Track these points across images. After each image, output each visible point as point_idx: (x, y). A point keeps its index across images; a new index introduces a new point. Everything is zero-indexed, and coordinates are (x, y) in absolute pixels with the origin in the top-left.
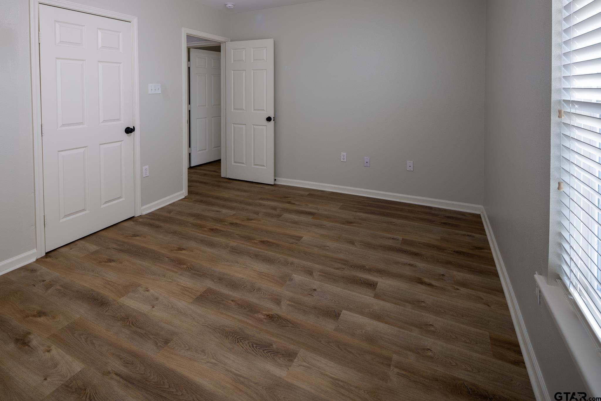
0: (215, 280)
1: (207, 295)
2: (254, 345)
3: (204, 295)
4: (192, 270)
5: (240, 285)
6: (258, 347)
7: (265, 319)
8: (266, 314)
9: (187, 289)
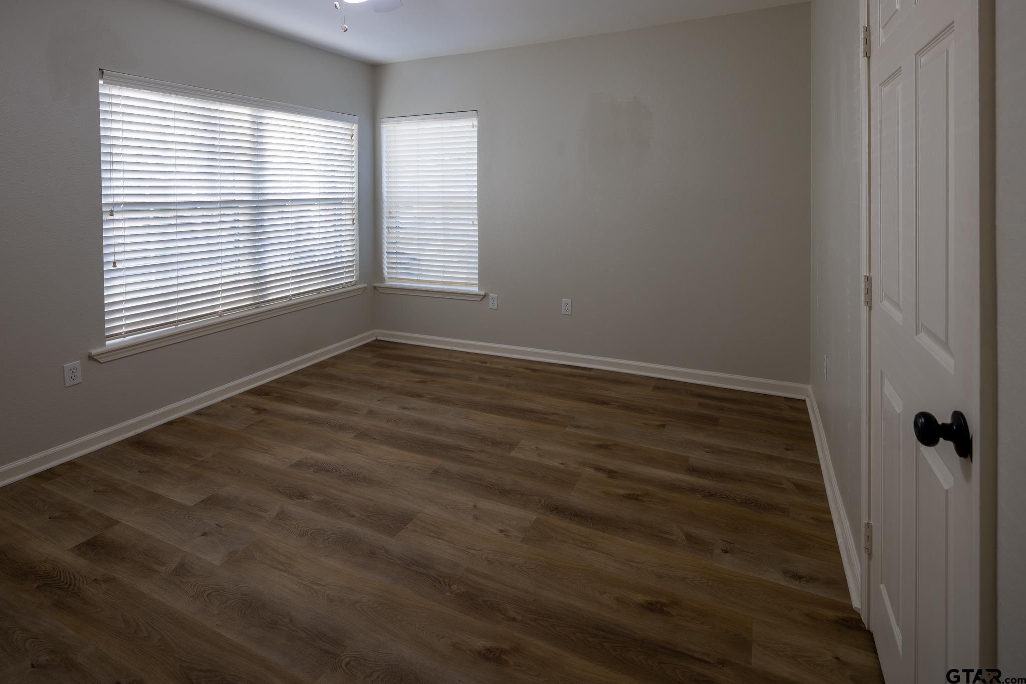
0: (382, 551)
1: (394, 524)
2: (334, 471)
3: (401, 524)
4: (436, 578)
5: (335, 542)
6: (331, 469)
7: (310, 494)
8: (307, 499)
9: (432, 534)
